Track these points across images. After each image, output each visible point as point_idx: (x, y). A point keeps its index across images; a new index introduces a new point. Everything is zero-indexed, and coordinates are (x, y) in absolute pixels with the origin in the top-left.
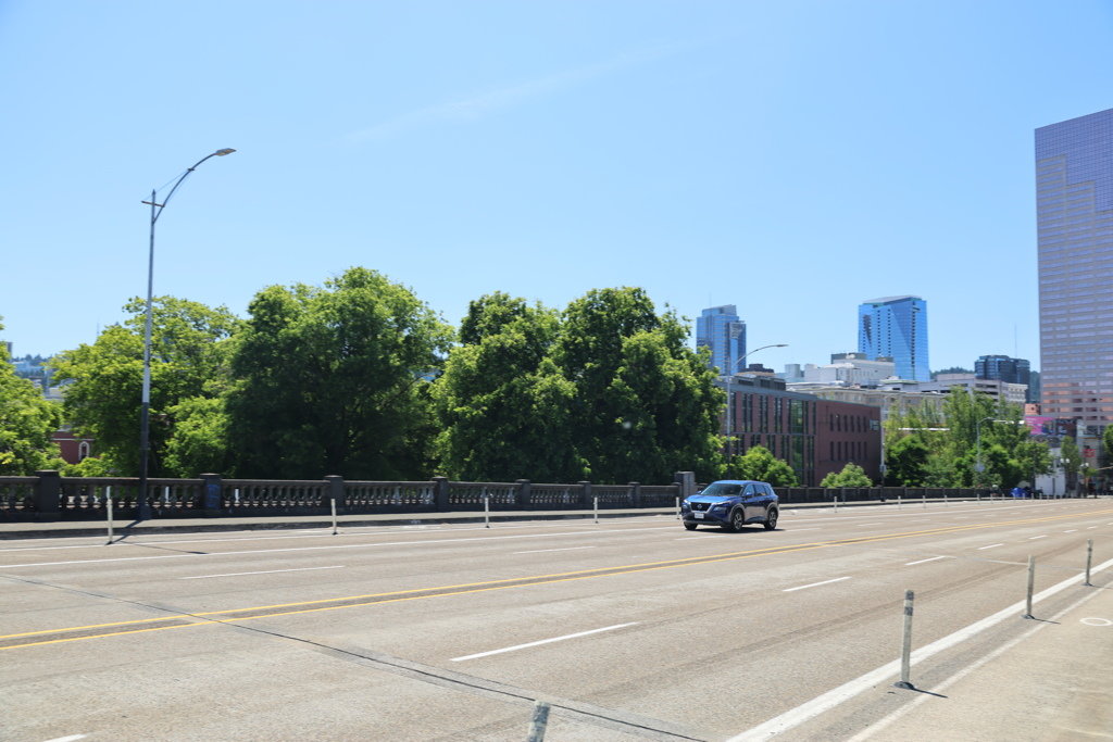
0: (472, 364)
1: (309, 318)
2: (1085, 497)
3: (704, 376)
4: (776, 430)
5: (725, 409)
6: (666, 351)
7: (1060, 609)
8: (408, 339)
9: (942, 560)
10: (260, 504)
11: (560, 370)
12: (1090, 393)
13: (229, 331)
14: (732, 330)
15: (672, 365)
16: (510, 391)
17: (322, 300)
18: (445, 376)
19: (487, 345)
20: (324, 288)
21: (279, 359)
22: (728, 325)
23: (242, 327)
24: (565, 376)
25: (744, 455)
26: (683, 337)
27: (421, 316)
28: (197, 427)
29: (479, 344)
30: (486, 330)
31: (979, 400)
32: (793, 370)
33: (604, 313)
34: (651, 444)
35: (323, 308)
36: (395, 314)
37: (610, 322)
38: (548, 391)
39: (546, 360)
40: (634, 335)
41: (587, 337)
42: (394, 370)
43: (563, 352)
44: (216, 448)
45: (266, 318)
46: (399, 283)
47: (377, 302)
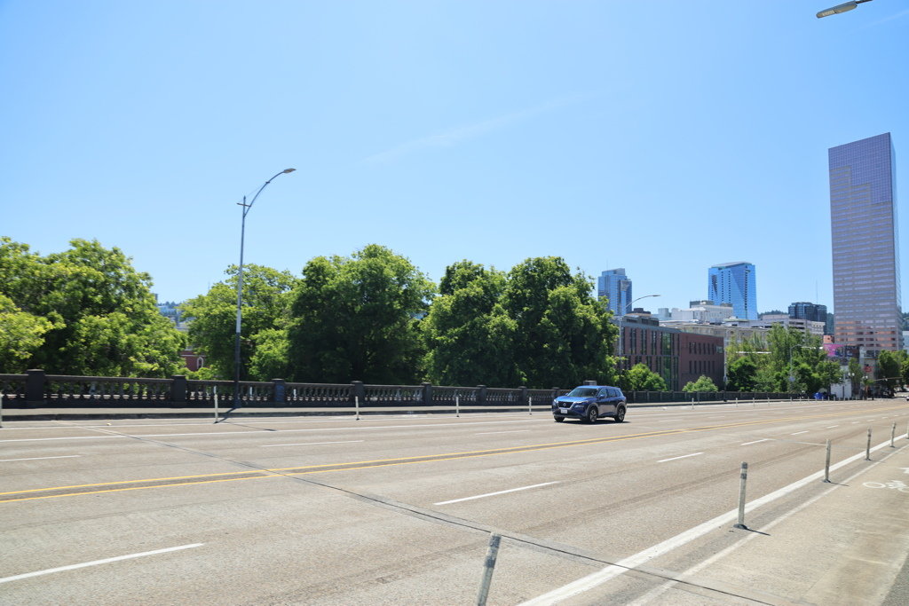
0: (448, 308)
1: (341, 277)
2: (866, 399)
3: (603, 316)
4: (652, 353)
5: (618, 339)
6: (578, 299)
7: (849, 476)
8: (405, 291)
9: (766, 442)
10: (310, 399)
11: (506, 312)
12: (869, 328)
13: (290, 286)
14: (622, 285)
15: (581, 309)
16: (473, 326)
17: (350, 266)
18: (430, 316)
19: (458, 296)
20: (351, 258)
21: (322, 304)
22: (619, 282)
23: (299, 284)
24: (509, 316)
25: (630, 369)
26: (589, 290)
27: (415, 276)
28: (270, 348)
29: (453, 294)
30: (457, 286)
31: (791, 333)
32: (664, 312)
33: (536, 274)
34: (567, 362)
35: (350, 271)
36: (397, 275)
37: (540, 280)
38: (498, 326)
39: (497, 305)
40: (556, 288)
41: (524, 290)
42: (396, 312)
43: (509, 300)
44: (282, 362)
45: (314, 278)
46: (400, 254)
47: (386, 267)
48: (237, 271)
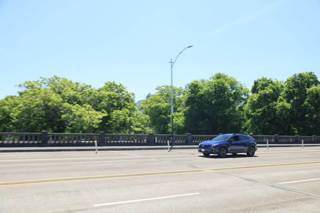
0: (255, 100)
1: (206, 89)
8: (235, 93)
11: (285, 100)
13: (183, 94)
16: (269, 108)
17: (209, 83)
18: (247, 103)
19: (260, 94)
20: (209, 80)
21: (198, 101)
23: (187, 93)
24: (287, 102)
27: (238, 86)
28: (176, 121)
29: (258, 93)
30: (260, 89)
33: (299, 81)
35: (209, 85)
36: (230, 86)
37: (302, 84)
38: (281, 107)
39: (280, 97)
40: (310, 87)
41: (294, 89)
42: (231, 102)
43: (286, 94)
44: (182, 126)
45: (194, 90)
46: (231, 77)
47: (225, 83)
48: (160, 89)
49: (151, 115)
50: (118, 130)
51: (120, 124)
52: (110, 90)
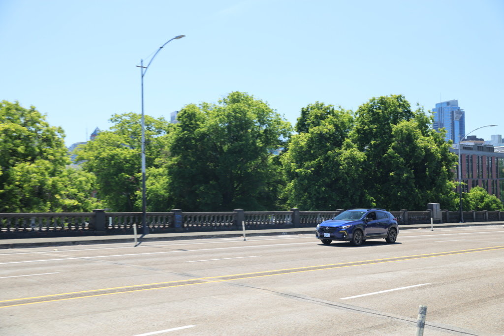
0: (302, 144)
1: (211, 121)
3: (443, 146)
4: (489, 178)
5: (457, 166)
6: (419, 131)
8: (266, 131)
11: (355, 145)
13: (166, 130)
14: (455, 116)
15: (422, 140)
16: (327, 159)
17: (217, 111)
18: (289, 151)
19: (312, 133)
20: (217, 104)
21: (196, 145)
22: (452, 113)
23: (175, 128)
24: (358, 149)
25: (469, 192)
26: (429, 123)
27: (273, 117)
29: (308, 132)
30: (311, 124)
32: (497, 139)
33: (380, 111)
34: (411, 187)
35: (218, 116)
36: (258, 117)
37: (384, 116)
38: (349, 158)
39: (347, 140)
40: (399, 123)
41: (371, 126)
42: (259, 149)
43: (357, 135)
44: (163, 195)
45: (187, 123)
46: (260, 99)
47: (248, 111)
48: (120, 120)
49: (101, 173)
50: (27, 204)
51: (31, 192)
52: (9, 119)
